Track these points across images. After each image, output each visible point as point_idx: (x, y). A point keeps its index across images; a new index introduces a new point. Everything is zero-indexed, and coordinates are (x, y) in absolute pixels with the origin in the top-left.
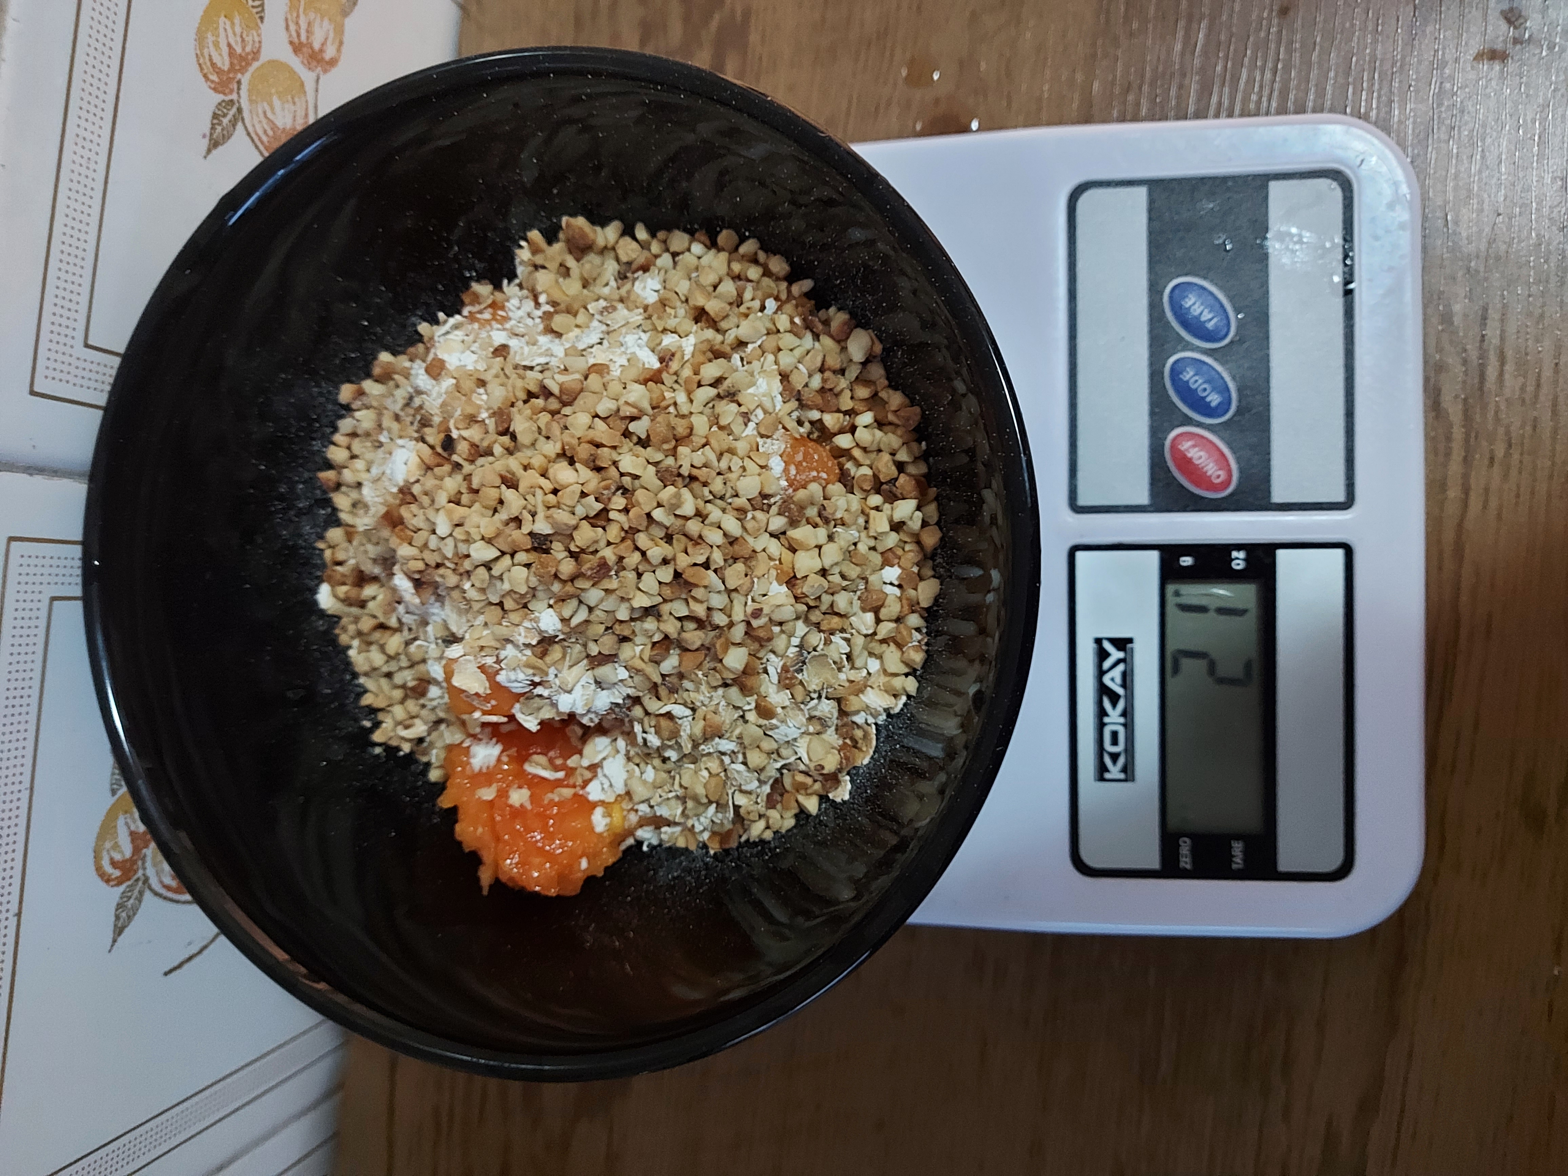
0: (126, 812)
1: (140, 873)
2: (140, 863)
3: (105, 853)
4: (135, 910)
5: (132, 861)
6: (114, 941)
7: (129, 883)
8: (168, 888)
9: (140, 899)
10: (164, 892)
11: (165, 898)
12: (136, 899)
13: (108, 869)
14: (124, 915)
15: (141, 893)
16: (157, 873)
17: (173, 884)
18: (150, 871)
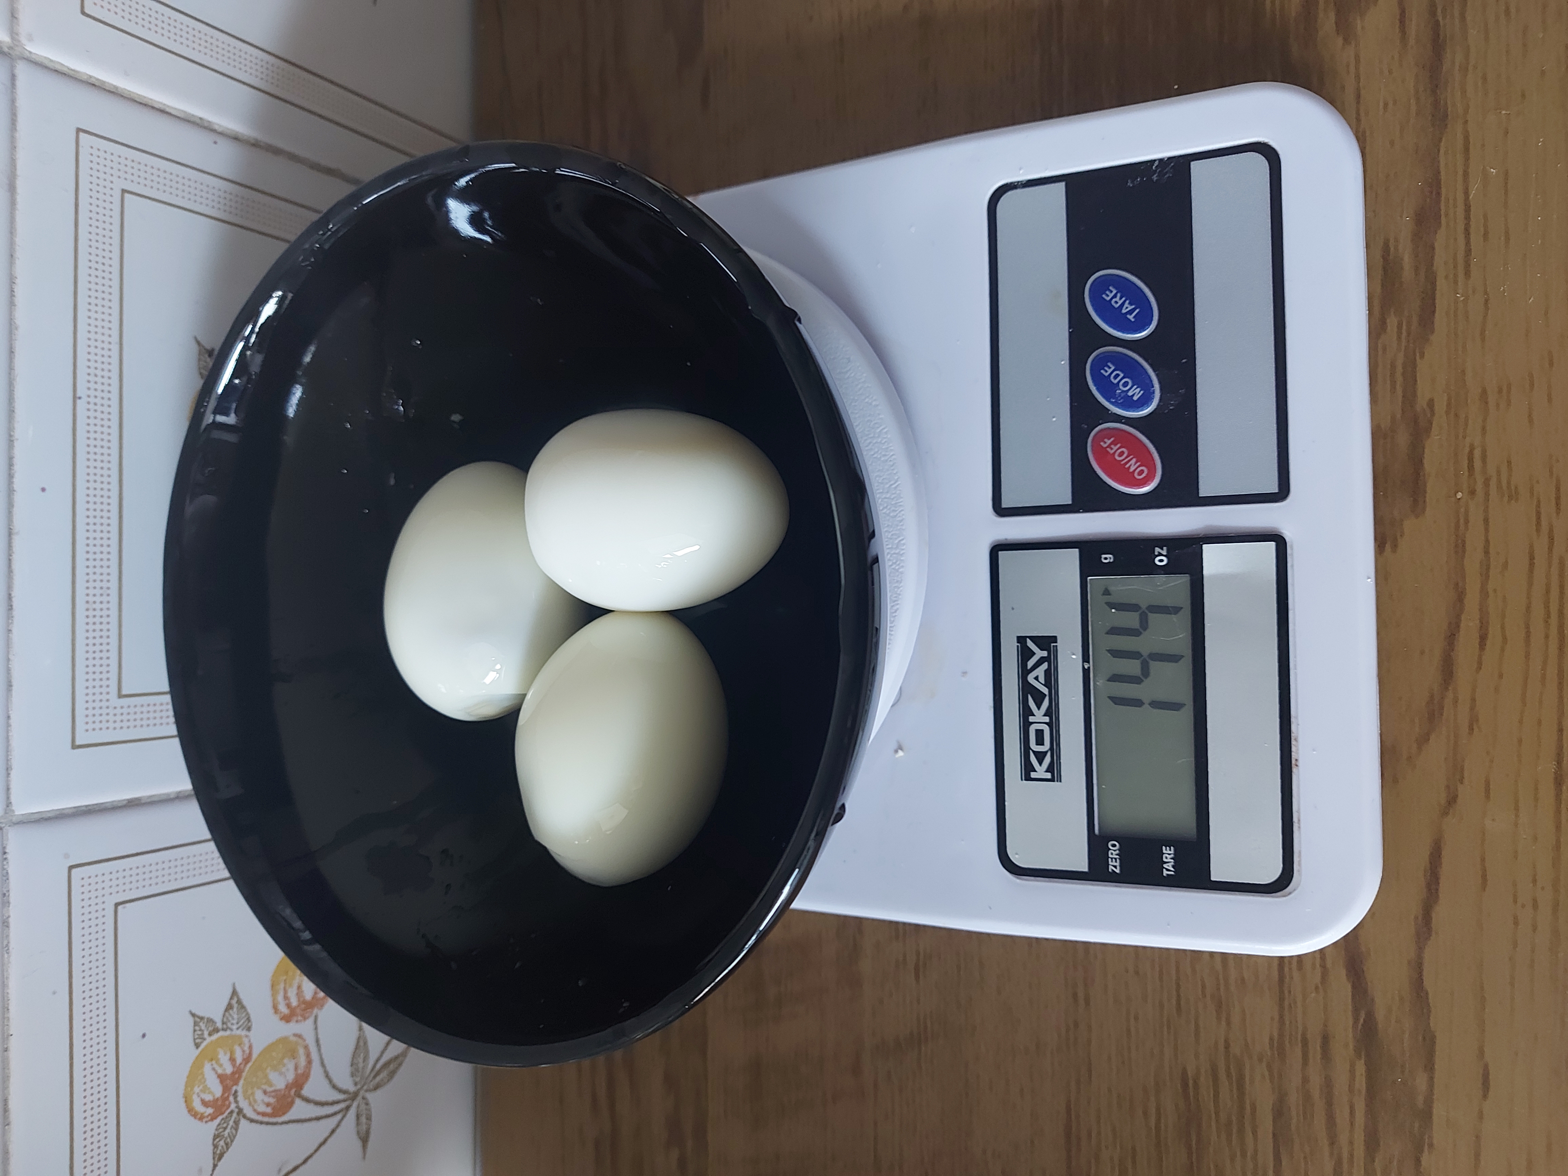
0: (212, 1060)
2: (231, 1099)
3: (195, 1097)
4: (232, 1138)
5: (224, 1098)
8: (265, 1114)
10: (260, 1118)
11: (261, 1123)
12: (231, 1129)
14: (222, 1143)
15: (237, 1123)
16: (250, 1104)
17: (269, 1110)
18: (243, 1104)
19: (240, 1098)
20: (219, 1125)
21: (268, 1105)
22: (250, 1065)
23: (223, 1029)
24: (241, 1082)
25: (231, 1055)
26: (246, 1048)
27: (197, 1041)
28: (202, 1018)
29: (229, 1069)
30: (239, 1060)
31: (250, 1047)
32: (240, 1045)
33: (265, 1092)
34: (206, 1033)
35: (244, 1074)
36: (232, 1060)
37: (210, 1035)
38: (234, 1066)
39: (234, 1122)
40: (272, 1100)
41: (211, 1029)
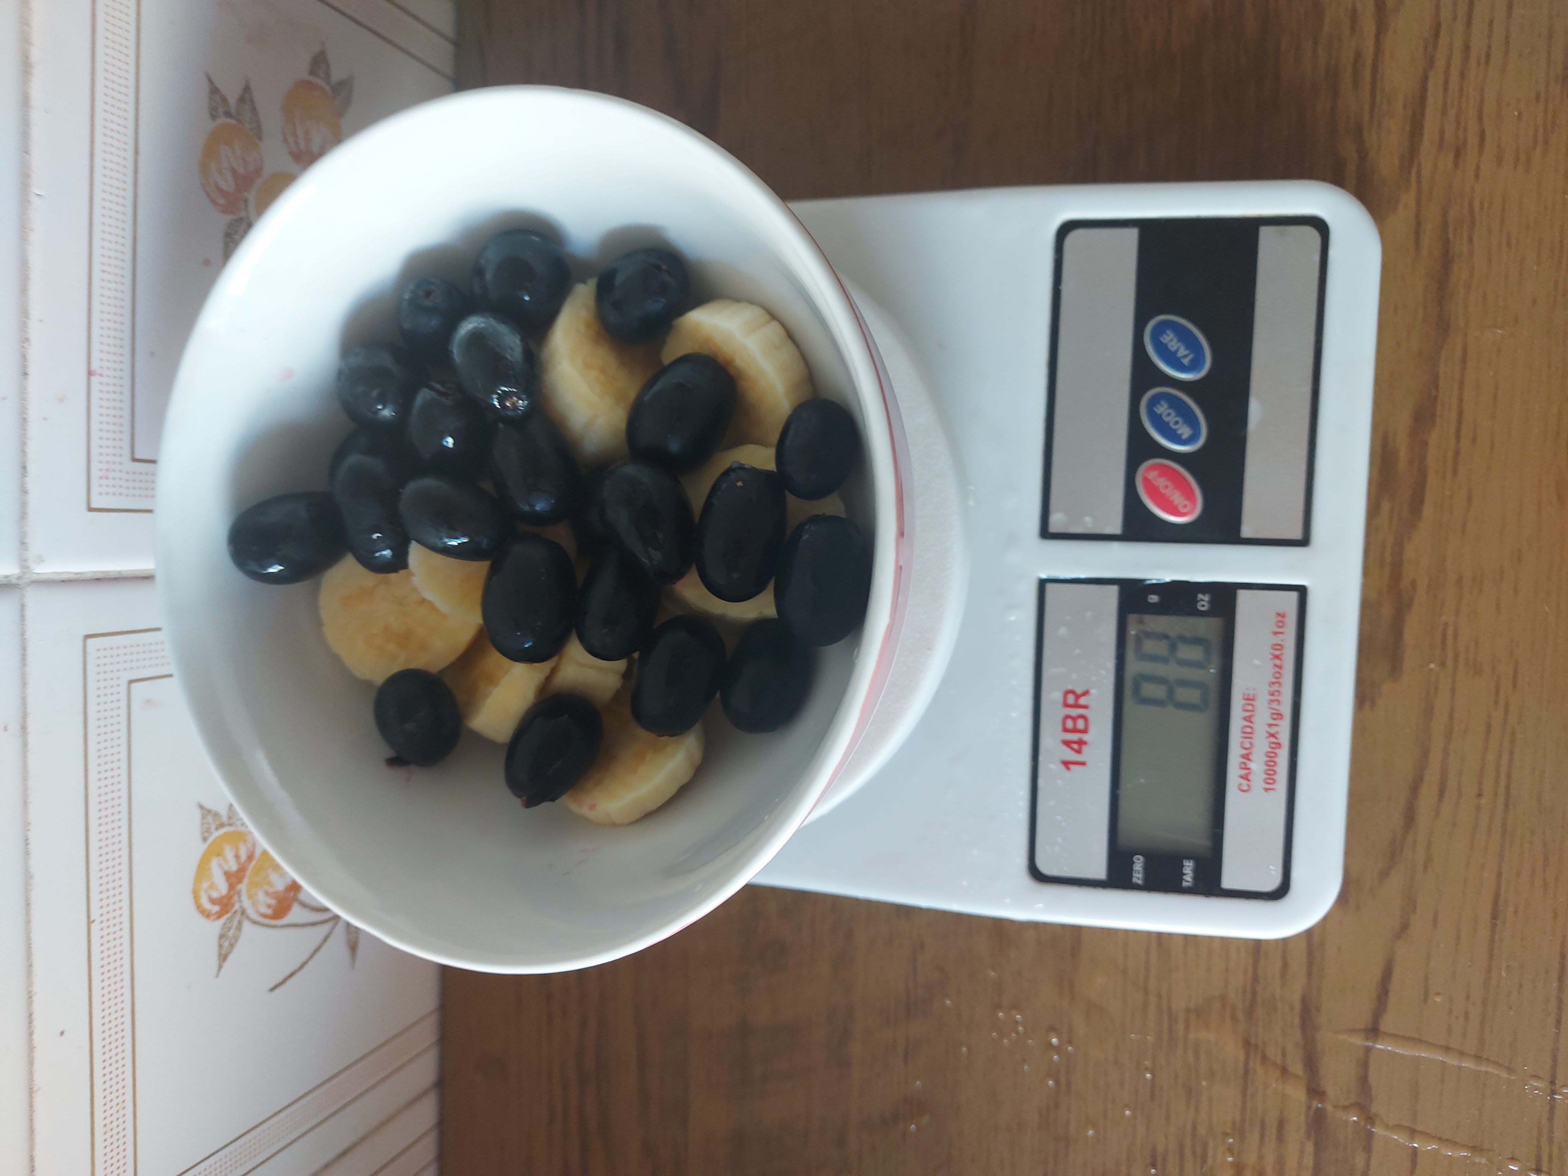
0: (218, 855)
1: (237, 907)
2: (236, 898)
3: (203, 893)
4: (236, 938)
5: (229, 897)
6: (220, 967)
7: (228, 915)
8: (265, 916)
9: (239, 928)
10: (260, 919)
11: (261, 924)
12: (236, 929)
13: (207, 905)
14: (226, 943)
15: (240, 923)
16: (254, 904)
17: (269, 912)
18: (246, 903)
19: (244, 897)
20: (225, 924)
21: (269, 906)
22: (253, 863)
23: (230, 825)
24: (246, 881)
25: (236, 852)
26: (250, 846)
27: (206, 834)
28: (209, 811)
29: (233, 867)
30: (243, 858)
31: (254, 845)
32: (245, 841)
33: (267, 893)
34: (213, 827)
35: (248, 873)
36: (237, 857)
37: (217, 829)
38: (239, 864)
39: (239, 921)
40: (273, 902)
41: (218, 823)
